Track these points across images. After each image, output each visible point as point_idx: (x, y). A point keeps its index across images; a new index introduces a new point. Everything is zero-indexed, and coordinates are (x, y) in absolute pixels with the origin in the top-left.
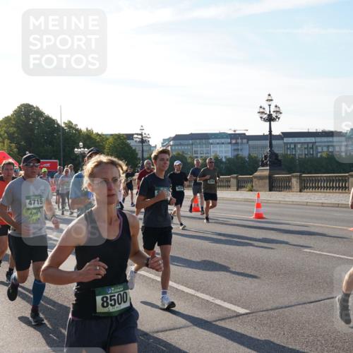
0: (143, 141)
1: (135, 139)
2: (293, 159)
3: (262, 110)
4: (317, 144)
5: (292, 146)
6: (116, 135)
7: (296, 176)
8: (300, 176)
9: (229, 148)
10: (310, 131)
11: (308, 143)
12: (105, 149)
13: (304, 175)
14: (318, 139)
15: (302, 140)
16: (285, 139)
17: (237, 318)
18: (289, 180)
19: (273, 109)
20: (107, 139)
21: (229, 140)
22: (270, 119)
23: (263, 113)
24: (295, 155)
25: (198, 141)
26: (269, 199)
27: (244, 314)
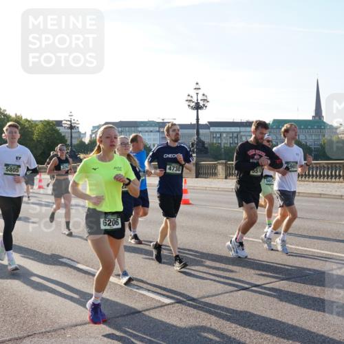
0: (71, 127)
1: (64, 125)
2: (219, 147)
3: (190, 98)
4: (242, 134)
5: (218, 135)
6: (45, 121)
7: (222, 163)
8: (226, 164)
9: (157, 136)
10: (235, 121)
11: (233, 133)
12: (33, 135)
13: (229, 163)
14: (243, 129)
15: (228, 129)
16: (211, 128)
17: (162, 309)
18: (215, 167)
19: (200, 97)
20: (37, 125)
21: (157, 129)
22: (198, 107)
23: (191, 100)
24: (220, 144)
25: (127, 129)
26: (196, 185)
27: (169, 304)
